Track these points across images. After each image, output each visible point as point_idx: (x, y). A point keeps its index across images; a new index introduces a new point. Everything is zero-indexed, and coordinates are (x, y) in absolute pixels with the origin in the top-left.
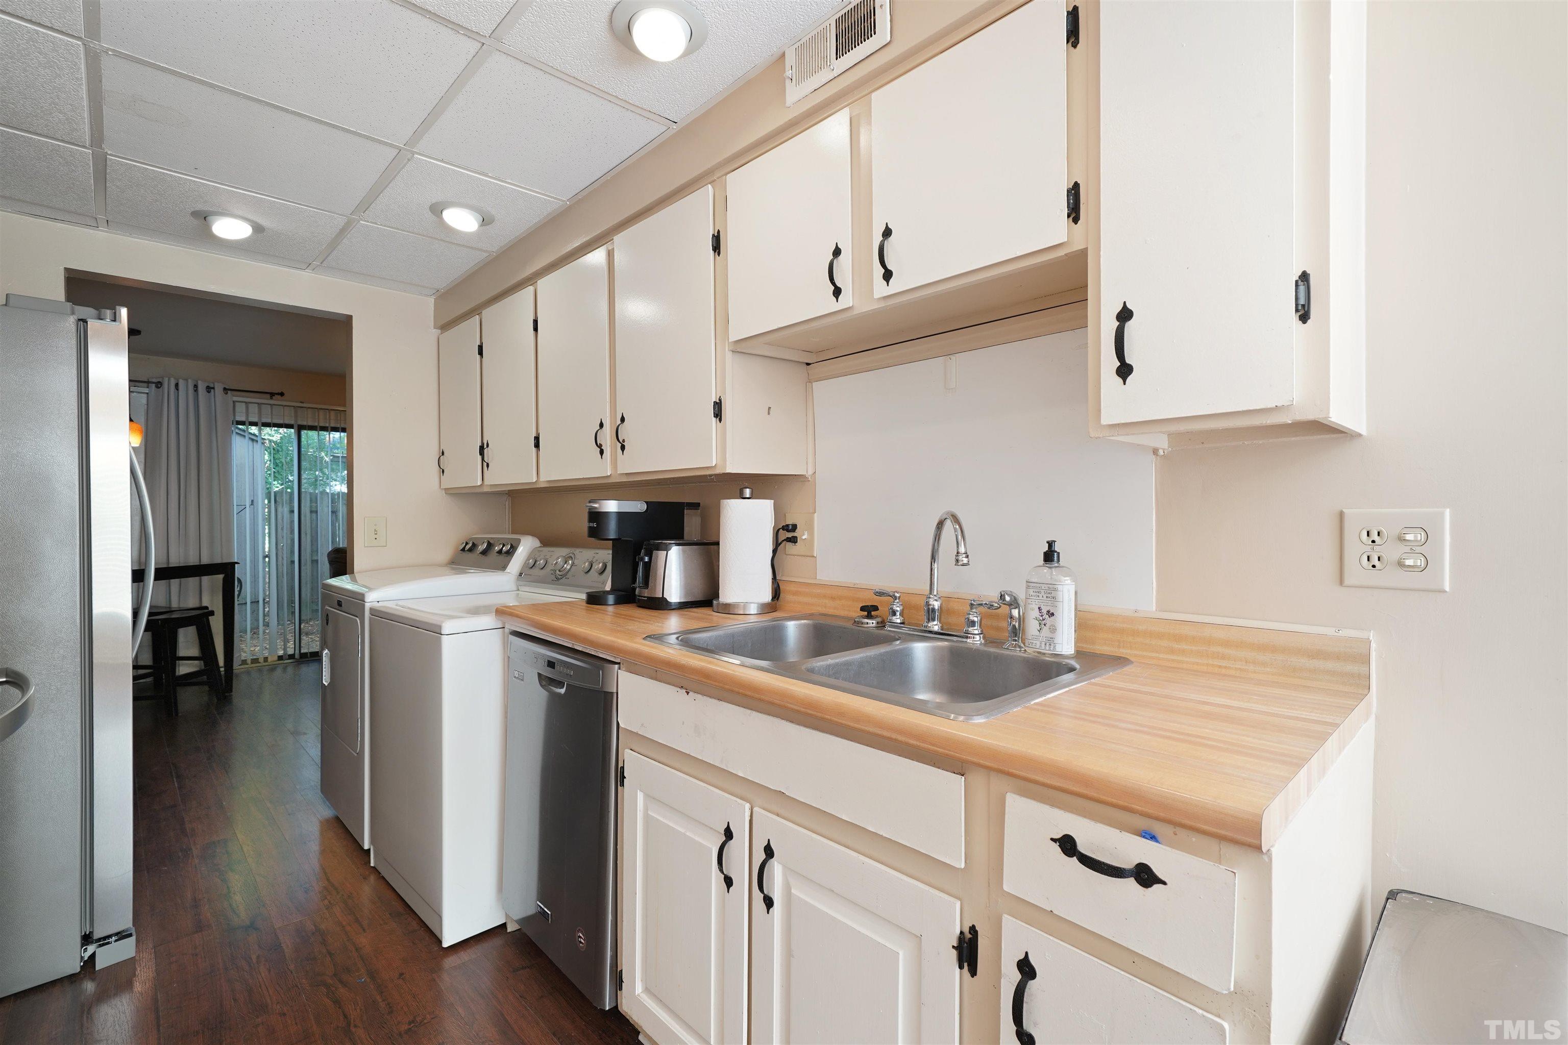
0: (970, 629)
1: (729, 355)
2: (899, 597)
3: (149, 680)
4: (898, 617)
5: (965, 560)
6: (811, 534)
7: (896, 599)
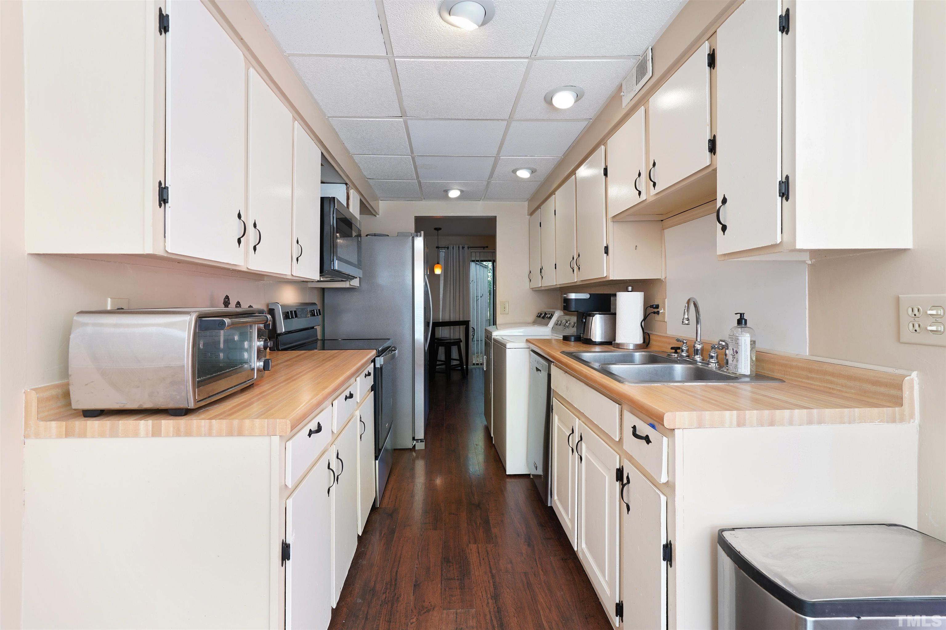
0: (711, 360)
1: (610, 224)
2: (686, 343)
3: (443, 367)
4: (685, 353)
5: (687, 322)
6: (664, 309)
7: (684, 343)
